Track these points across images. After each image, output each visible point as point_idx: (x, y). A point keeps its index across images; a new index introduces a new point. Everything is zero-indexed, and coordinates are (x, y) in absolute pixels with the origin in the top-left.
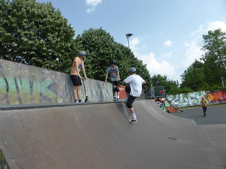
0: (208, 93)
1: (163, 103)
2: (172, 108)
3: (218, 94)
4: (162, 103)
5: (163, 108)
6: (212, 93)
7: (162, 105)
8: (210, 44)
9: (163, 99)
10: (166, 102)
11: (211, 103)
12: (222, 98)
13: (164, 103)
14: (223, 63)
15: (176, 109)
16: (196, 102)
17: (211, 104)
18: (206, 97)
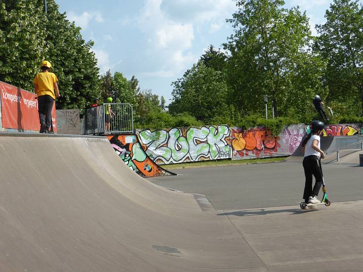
0: (234, 131)
1: (127, 149)
2: (151, 166)
3: (254, 135)
4: (124, 150)
5: (127, 163)
6: (242, 132)
7: (126, 154)
8: (248, 11)
9: (129, 140)
10: (136, 149)
11: (238, 156)
12: (263, 146)
13: (130, 149)
14: (271, 64)
15: (158, 166)
16: (206, 150)
17: (239, 157)
18: (230, 142)
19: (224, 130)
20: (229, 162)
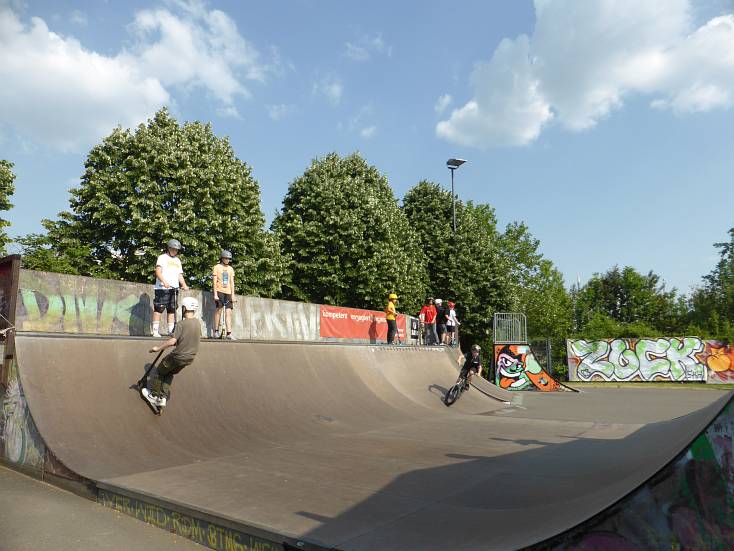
0: (709, 345)
1: (520, 360)
2: (546, 379)
4: (516, 361)
5: (517, 375)
6: (724, 346)
7: (517, 365)
10: (530, 360)
11: (718, 378)
13: (523, 360)
15: (556, 381)
16: (664, 368)
17: (719, 380)
18: (703, 359)
19: (694, 344)
20: (702, 385)
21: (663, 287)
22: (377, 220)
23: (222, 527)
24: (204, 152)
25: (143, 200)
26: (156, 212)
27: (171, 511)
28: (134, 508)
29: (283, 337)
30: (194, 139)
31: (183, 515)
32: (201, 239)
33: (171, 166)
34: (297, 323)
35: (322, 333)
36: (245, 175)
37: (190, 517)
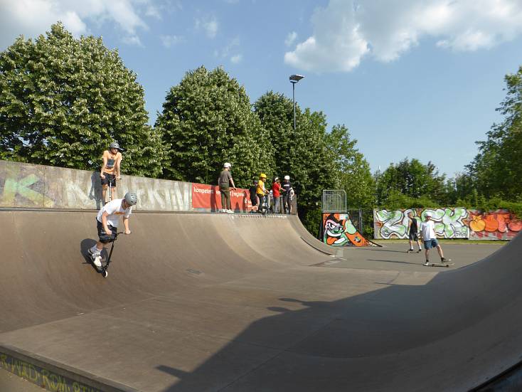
0: (473, 214)
1: (341, 224)
2: (360, 238)
3: (496, 218)
4: (338, 225)
5: (339, 235)
6: (481, 214)
7: (339, 228)
10: (348, 224)
11: (476, 235)
12: (506, 229)
13: (343, 224)
15: (366, 239)
16: (440, 229)
17: (477, 238)
18: (467, 223)
19: (461, 212)
20: (466, 241)
21: (437, 173)
22: (237, 119)
23: (85, 385)
24: (98, 61)
25: (43, 97)
26: (55, 107)
27: (41, 369)
28: (11, 364)
29: (163, 208)
30: (88, 50)
31: (51, 373)
32: (94, 130)
33: (68, 70)
34: (174, 197)
35: (194, 205)
36: (132, 80)
37: (57, 375)
